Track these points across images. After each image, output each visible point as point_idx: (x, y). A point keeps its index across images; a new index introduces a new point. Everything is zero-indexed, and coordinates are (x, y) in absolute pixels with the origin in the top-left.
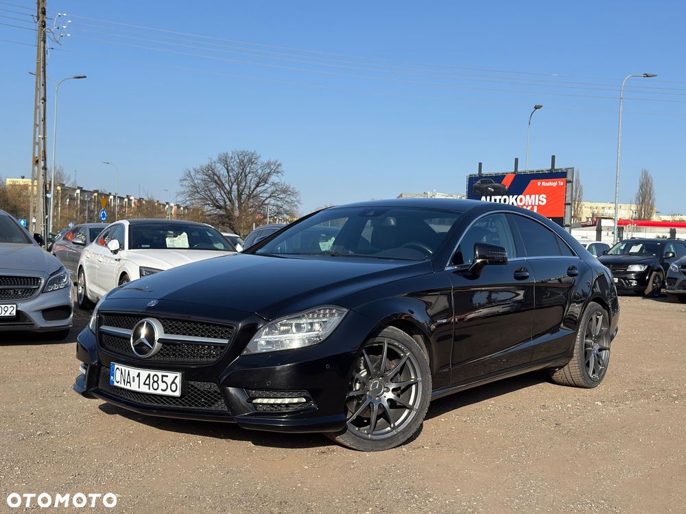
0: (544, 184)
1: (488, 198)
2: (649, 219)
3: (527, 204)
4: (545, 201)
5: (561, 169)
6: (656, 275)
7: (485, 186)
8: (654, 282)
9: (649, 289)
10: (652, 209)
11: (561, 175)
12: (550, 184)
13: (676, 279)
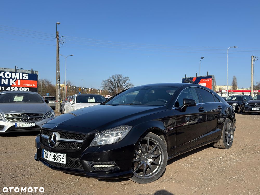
0: (205, 80)
2: (236, 90)
4: (206, 85)
6: (241, 107)
7: (187, 81)
8: (240, 109)
9: (239, 111)
10: (237, 87)
11: (210, 77)
12: (207, 80)
13: (248, 108)
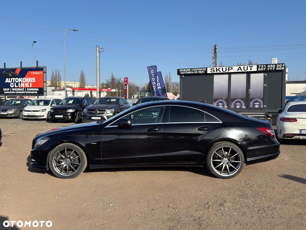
0: (34, 73)
1: (9, 79)
3: (27, 82)
4: (35, 81)
5: (41, 67)
6: (79, 113)
7: (8, 73)
8: (78, 116)
9: (76, 120)
10: (85, 84)
11: (41, 69)
12: (36, 73)
13: (86, 116)
